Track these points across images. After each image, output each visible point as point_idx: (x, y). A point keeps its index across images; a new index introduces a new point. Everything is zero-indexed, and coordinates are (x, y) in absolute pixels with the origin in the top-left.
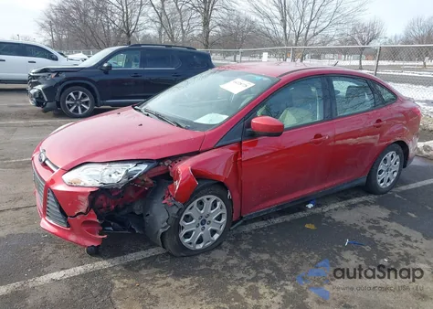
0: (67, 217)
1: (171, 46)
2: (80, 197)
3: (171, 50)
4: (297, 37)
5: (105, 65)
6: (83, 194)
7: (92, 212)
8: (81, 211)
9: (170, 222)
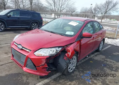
0: (36, 67)
1: (29, 10)
2: (42, 60)
3: (29, 11)
4: (58, 10)
5: (8, 15)
6: (44, 59)
7: (46, 64)
8: (42, 64)
9: (66, 65)
